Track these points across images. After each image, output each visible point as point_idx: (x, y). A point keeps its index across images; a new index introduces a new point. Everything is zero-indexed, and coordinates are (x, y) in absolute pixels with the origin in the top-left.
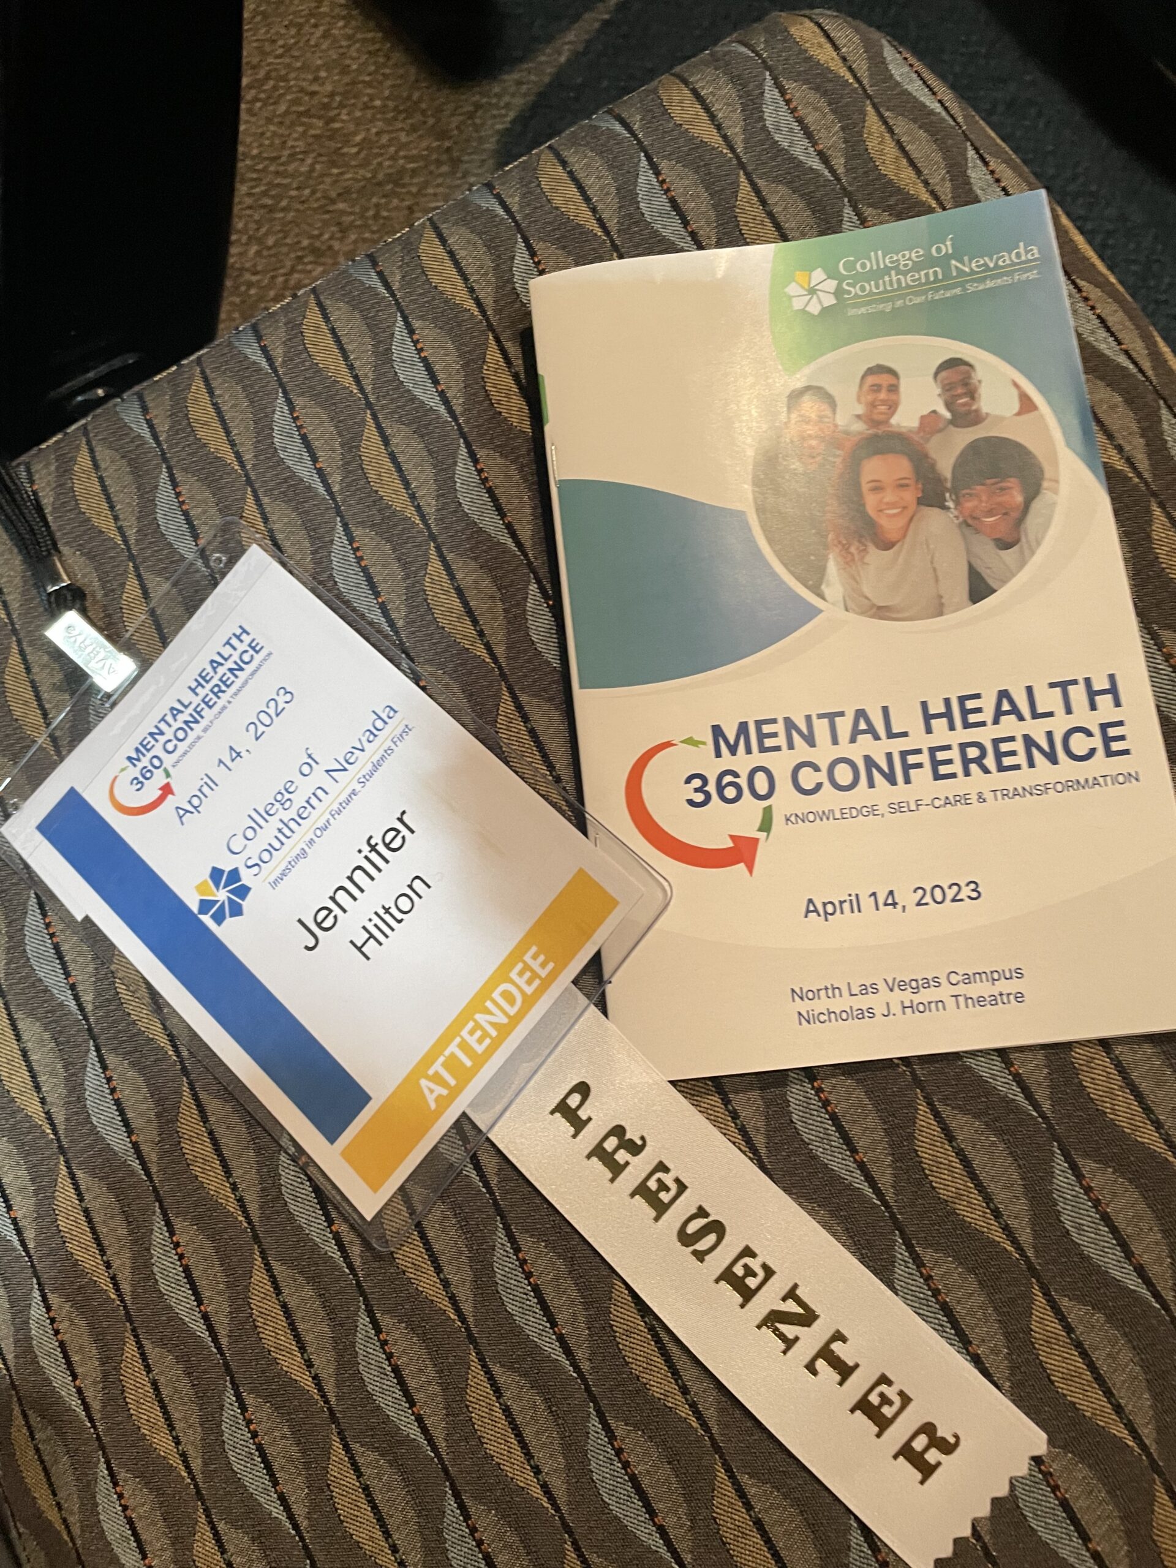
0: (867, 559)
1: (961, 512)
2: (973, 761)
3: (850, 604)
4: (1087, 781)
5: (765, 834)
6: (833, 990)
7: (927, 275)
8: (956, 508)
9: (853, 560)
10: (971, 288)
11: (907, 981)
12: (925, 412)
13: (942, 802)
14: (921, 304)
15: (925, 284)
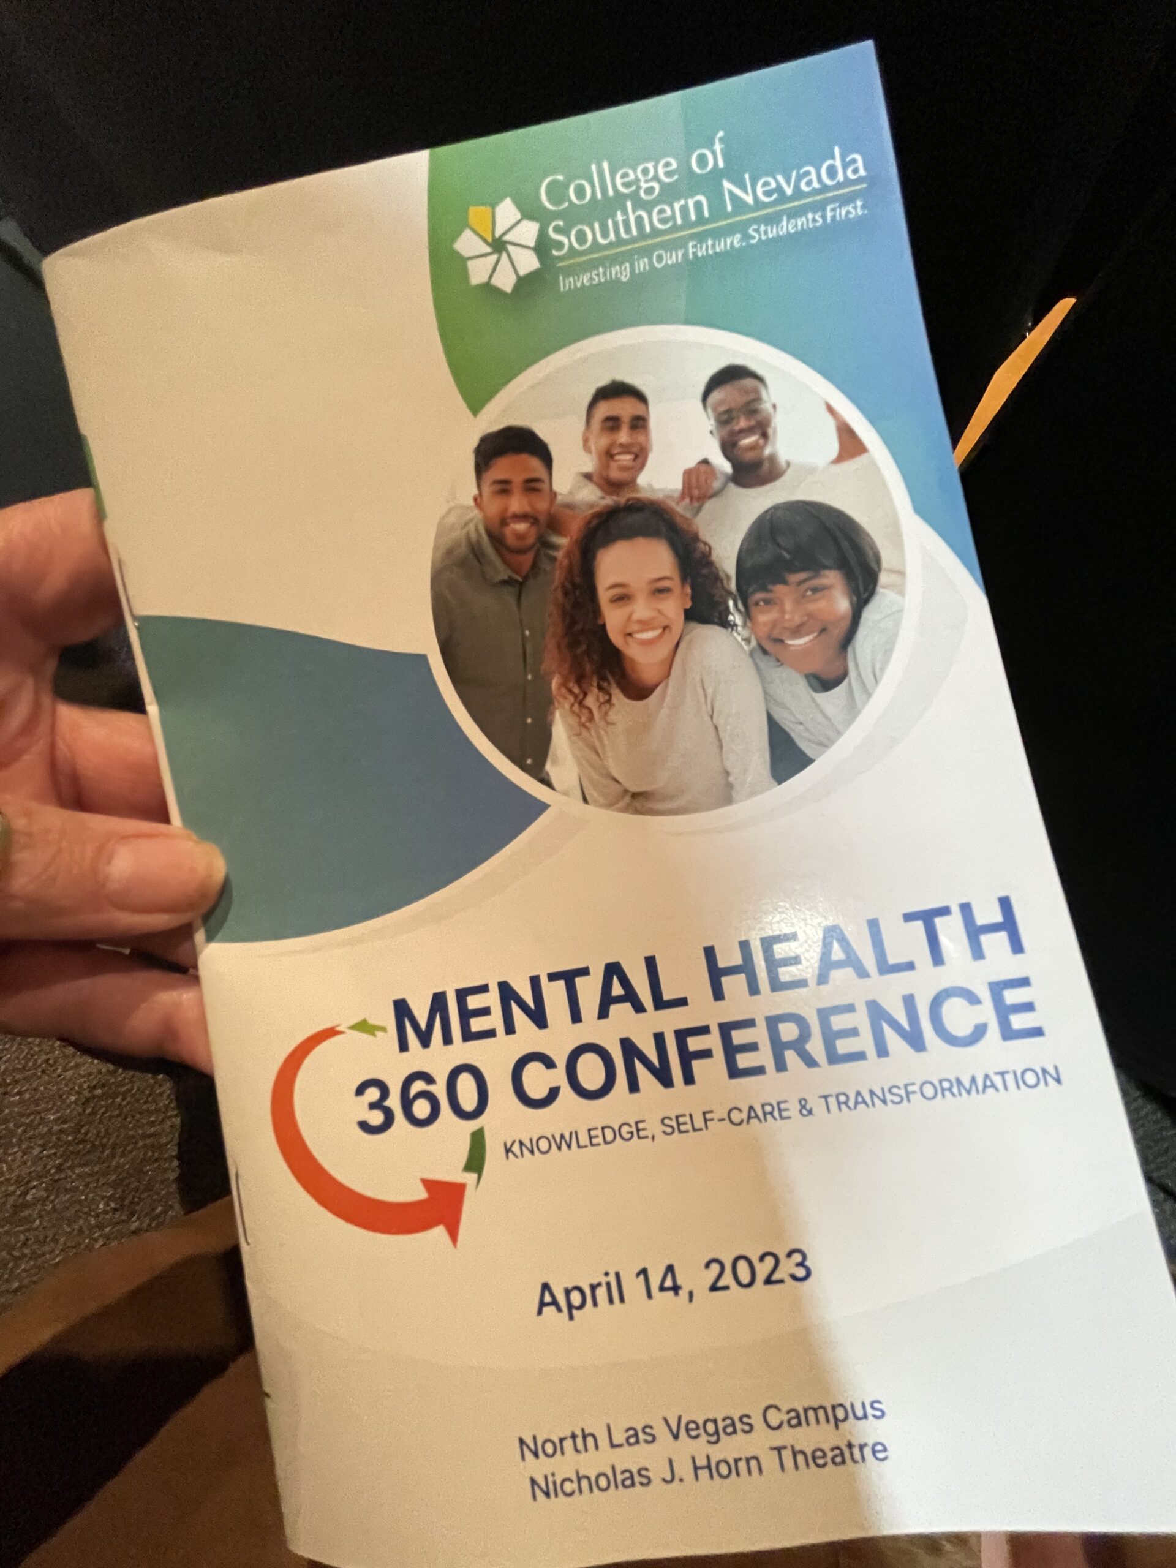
0: (613, 716)
1: (753, 630)
2: (789, 1045)
3: (591, 793)
4: (973, 1080)
5: (474, 1176)
6: (583, 1439)
7: (684, 210)
8: (745, 625)
9: (591, 718)
10: (760, 234)
11: (701, 1422)
12: (691, 463)
13: (744, 1116)
14: (676, 265)
15: (682, 228)
